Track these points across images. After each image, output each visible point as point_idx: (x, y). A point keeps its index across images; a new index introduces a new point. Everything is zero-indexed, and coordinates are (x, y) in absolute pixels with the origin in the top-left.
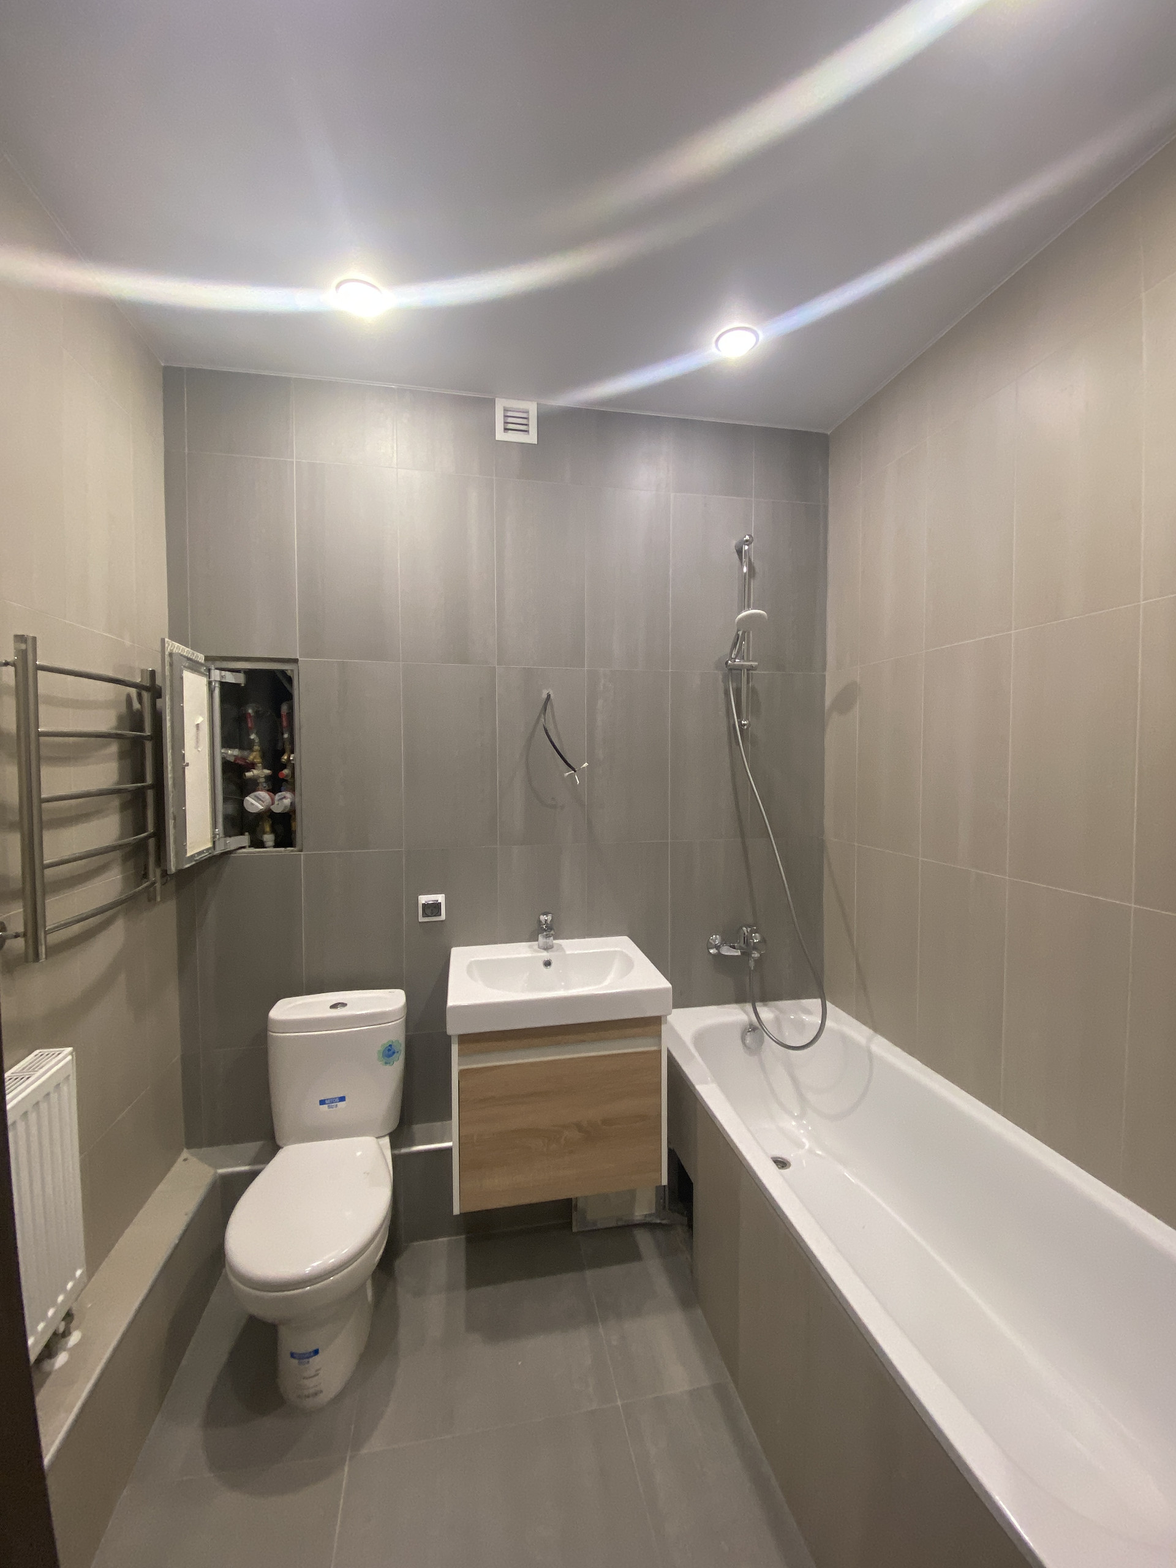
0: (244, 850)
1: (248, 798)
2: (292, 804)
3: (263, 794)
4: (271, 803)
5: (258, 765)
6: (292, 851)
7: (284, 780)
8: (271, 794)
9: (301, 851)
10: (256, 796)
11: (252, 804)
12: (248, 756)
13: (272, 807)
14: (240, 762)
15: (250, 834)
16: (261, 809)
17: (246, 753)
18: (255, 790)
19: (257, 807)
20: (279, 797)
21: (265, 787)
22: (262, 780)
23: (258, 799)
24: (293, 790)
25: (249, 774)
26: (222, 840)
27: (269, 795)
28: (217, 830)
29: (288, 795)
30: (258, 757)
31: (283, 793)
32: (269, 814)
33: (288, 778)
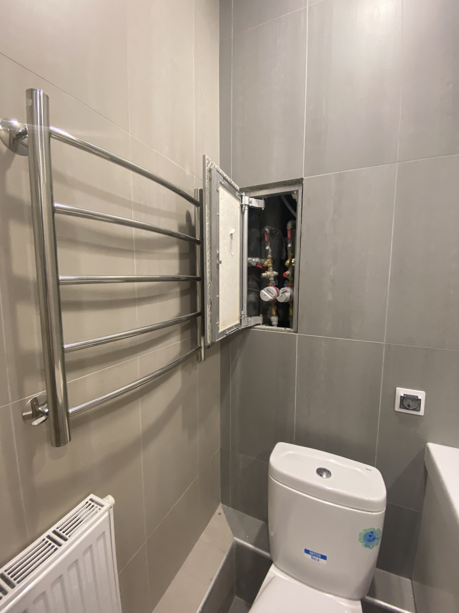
0: (259, 326)
1: (263, 291)
2: (291, 297)
3: (272, 289)
4: (277, 295)
5: (270, 268)
6: (290, 332)
7: (286, 279)
8: (278, 289)
9: (296, 332)
10: (268, 290)
11: (265, 295)
12: (264, 262)
13: (278, 298)
14: (259, 266)
15: (263, 316)
16: (271, 299)
17: (263, 260)
18: (267, 286)
19: (268, 297)
20: (283, 291)
21: (273, 284)
22: (272, 279)
23: (269, 291)
24: (292, 287)
25: (264, 274)
26: (246, 318)
27: (276, 289)
28: (243, 312)
29: (288, 289)
30: (270, 262)
31: (286, 288)
32: (275, 302)
33: (289, 278)
